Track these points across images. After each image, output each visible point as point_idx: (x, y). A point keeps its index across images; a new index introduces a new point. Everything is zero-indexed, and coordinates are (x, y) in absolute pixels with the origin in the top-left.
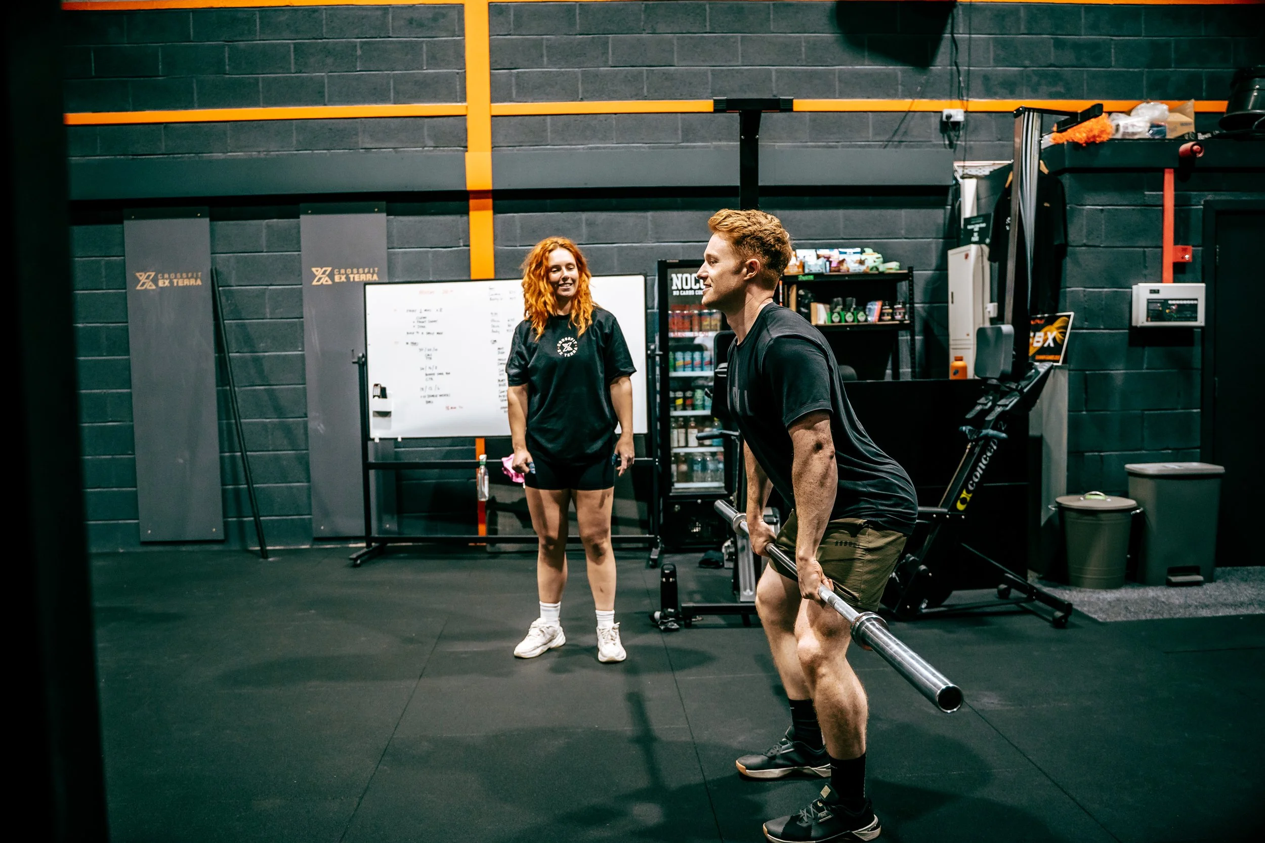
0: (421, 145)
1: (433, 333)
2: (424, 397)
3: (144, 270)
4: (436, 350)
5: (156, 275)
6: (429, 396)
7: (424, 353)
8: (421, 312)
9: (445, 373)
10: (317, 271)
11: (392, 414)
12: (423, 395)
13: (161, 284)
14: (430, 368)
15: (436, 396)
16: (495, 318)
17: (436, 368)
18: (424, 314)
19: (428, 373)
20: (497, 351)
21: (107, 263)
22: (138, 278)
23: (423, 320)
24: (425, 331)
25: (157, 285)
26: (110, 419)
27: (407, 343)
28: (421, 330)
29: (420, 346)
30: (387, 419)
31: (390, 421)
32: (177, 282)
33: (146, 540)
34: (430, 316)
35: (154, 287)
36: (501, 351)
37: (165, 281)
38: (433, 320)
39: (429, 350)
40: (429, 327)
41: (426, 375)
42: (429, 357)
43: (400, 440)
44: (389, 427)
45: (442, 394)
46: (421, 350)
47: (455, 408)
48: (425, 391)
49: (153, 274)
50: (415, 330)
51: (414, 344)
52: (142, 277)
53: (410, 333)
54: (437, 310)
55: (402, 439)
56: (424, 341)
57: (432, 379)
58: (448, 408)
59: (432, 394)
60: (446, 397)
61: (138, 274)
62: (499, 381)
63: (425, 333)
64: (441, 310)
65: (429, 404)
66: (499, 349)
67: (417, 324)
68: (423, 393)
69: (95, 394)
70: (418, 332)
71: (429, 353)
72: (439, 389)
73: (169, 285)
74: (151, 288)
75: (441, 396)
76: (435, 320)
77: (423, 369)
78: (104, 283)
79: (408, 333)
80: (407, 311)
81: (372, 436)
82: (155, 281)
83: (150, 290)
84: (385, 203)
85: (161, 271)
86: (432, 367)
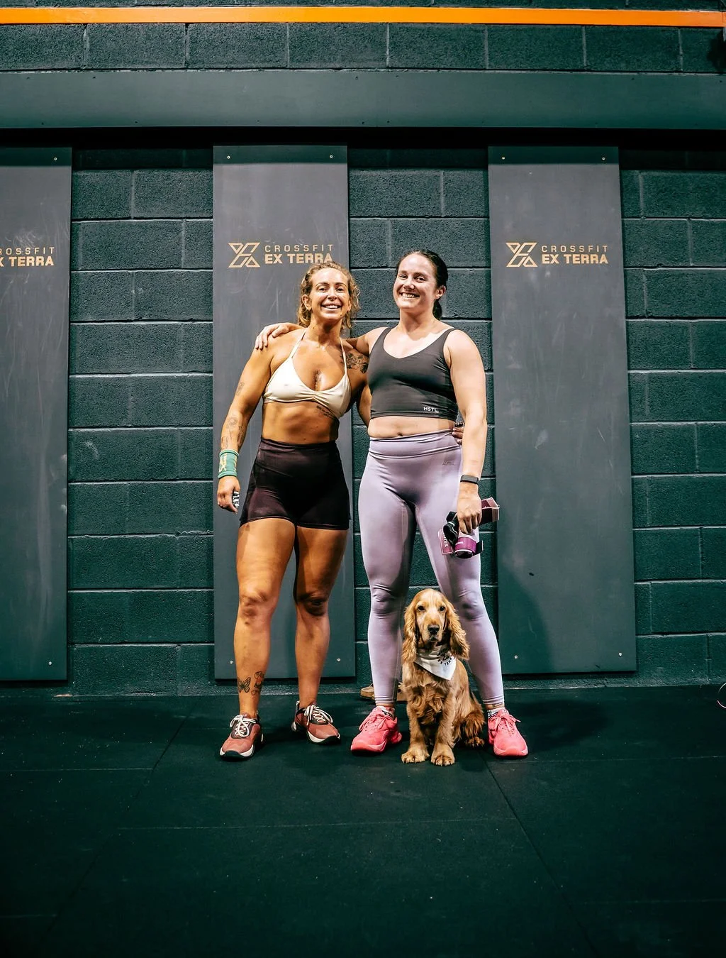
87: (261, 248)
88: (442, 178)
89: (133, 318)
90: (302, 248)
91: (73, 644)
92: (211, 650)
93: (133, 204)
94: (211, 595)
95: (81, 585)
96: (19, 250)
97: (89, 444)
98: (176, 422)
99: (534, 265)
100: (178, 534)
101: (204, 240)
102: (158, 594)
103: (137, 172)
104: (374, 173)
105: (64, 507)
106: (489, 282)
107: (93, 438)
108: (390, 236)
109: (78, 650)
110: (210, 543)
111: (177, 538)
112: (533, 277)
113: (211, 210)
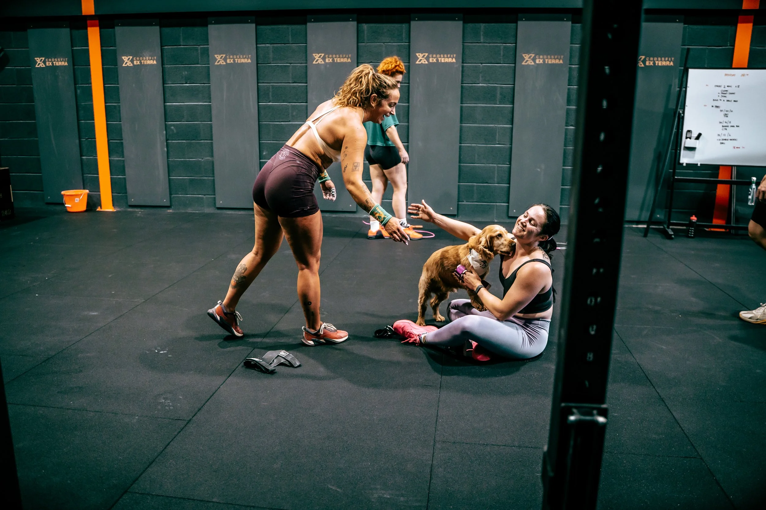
1: (731, 101)
2: (720, 140)
3: (528, 52)
4: (732, 111)
5: (535, 56)
6: (723, 140)
7: (723, 113)
8: (724, 87)
9: (735, 126)
11: (697, 150)
12: (718, 139)
13: (537, 61)
14: (726, 122)
15: (728, 140)
17: (730, 122)
18: (727, 89)
19: (724, 125)
21: (505, 47)
22: (523, 57)
23: (725, 92)
24: (725, 99)
25: (535, 62)
26: (498, 143)
27: (713, 106)
28: (723, 99)
29: (721, 109)
30: (693, 152)
31: (695, 153)
32: (548, 61)
33: (513, 216)
34: (730, 90)
35: (533, 63)
37: (540, 60)
38: (732, 92)
39: (727, 111)
40: (729, 97)
41: (723, 126)
42: (726, 115)
43: (699, 165)
44: (693, 157)
45: (731, 138)
46: (721, 111)
47: (739, 148)
48: (721, 136)
49: (533, 55)
50: (719, 98)
51: (717, 107)
52: (526, 57)
53: (716, 100)
54: (736, 87)
56: (724, 105)
57: (726, 129)
58: (734, 147)
59: (725, 139)
60: (734, 141)
61: (524, 55)
63: (725, 101)
64: (738, 86)
65: (722, 145)
67: (720, 95)
68: (719, 138)
69: (490, 127)
70: (721, 100)
71: (727, 113)
72: (730, 135)
73: (542, 63)
74: (531, 64)
75: (731, 140)
76: (734, 92)
77: (721, 123)
78: (502, 60)
79: (714, 100)
80: (715, 86)
81: (681, 162)
82: (534, 60)
83: (530, 65)
85: (538, 54)
86: (727, 122)
87: (226, 57)
88: (290, 29)
89: (184, 83)
90: (240, 57)
91: (172, 194)
92: (215, 198)
93: (181, 40)
94: (214, 180)
95: (173, 175)
96: (144, 58)
97: (172, 127)
98: (200, 120)
99: (323, 63)
100: (202, 159)
101: (206, 53)
102: (197, 179)
103: (182, 28)
104: (265, 27)
105: (166, 149)
106: (306, 70)
107: (173, 125)
108: (271, 51)
109: (173, 197)
110: (213, 162)
111: (203, 160)
112: (322, 67)
113: (208, 42)
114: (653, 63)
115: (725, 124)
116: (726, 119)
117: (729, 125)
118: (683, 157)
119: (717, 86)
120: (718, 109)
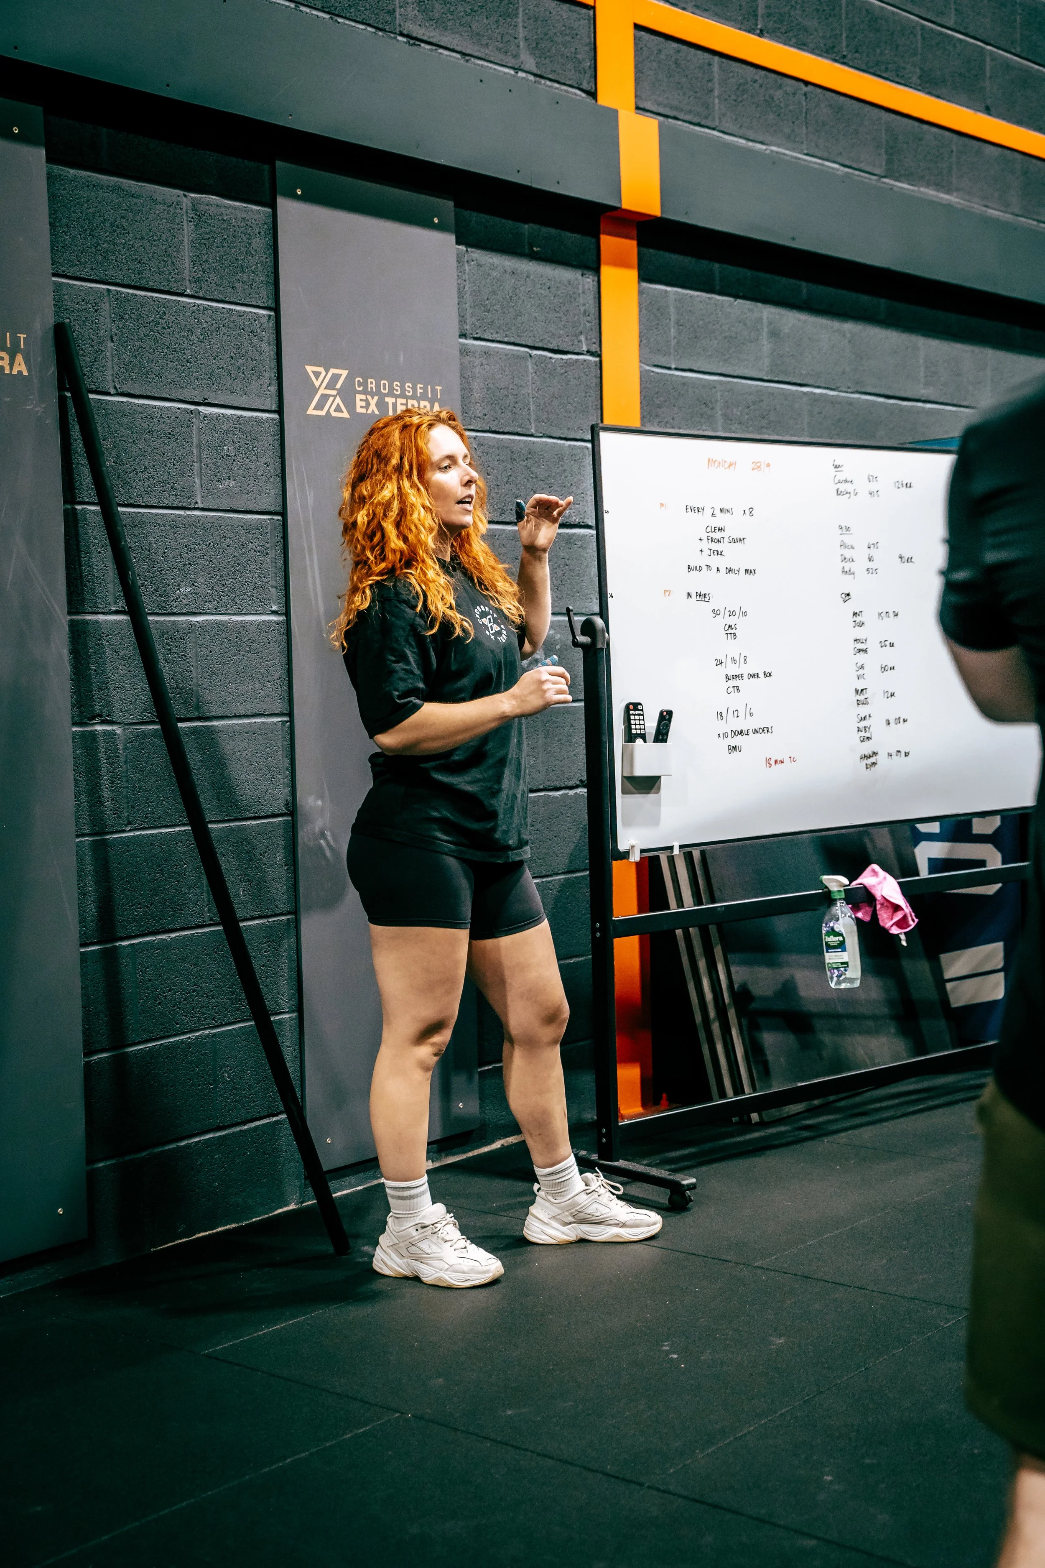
0: (512, 62)
1: (740, 571)
2: (725, 735)
4: (745, 614)
6: (734, 733)
7: (724, 620)
8: (713, 515)
9: (762, 674)
10: (317, 375)
11: (662, 785)
12: (721, 731)
14: (734, 660)
15: (748, 733)
16: (848, 539)
17: (746, 660)
18: (721, 520)
19: (730, 673)
20: (851, 618)
23: (717, 535)
24: (723, 563)
27: (689, 595)
28: (715, 561)
29: (714, 604)
30: (653, 798)
31: (658, 804)
34: (733, 526)
36: (858, 619)
38: (738, 536)
39: (732, 614)
40: (733, 556)
42: (731, 631)
43: (676, 850)
44: (655, 821)
45: (757, 726)
46: (716, 613)
47: (783, 763)
48: (727, 721)
50: (702, 560)
51: (702, 596)
53: (695, 568)
54: (746, 512)
55: (681, 847)
56: (721, 589)
57: (738, 688)
58: (769, 763)
59: (740, 728)
60: (766, 735)
62: (857, 691)
63: (723, 570)
64: (753, 511)
65: (735, 754)
66: (855, 614)
67: (706, 545)
68: (722, 726)
70: (709, 567)
71: (731, 621)
72: (752, 714)
75: (756, 731)
76: (742, 537)
77: (721, 662)
79: (690, 568)
80: (686, 509)
81: (622, 846)
84: (451, 204)
86: (737, 657)
114: (377, 405)
115: (733, 670)
116: (732, 648)
117: (745, 670)
118: (626, 824)
119: (693, 509)
120: (706, 608)
